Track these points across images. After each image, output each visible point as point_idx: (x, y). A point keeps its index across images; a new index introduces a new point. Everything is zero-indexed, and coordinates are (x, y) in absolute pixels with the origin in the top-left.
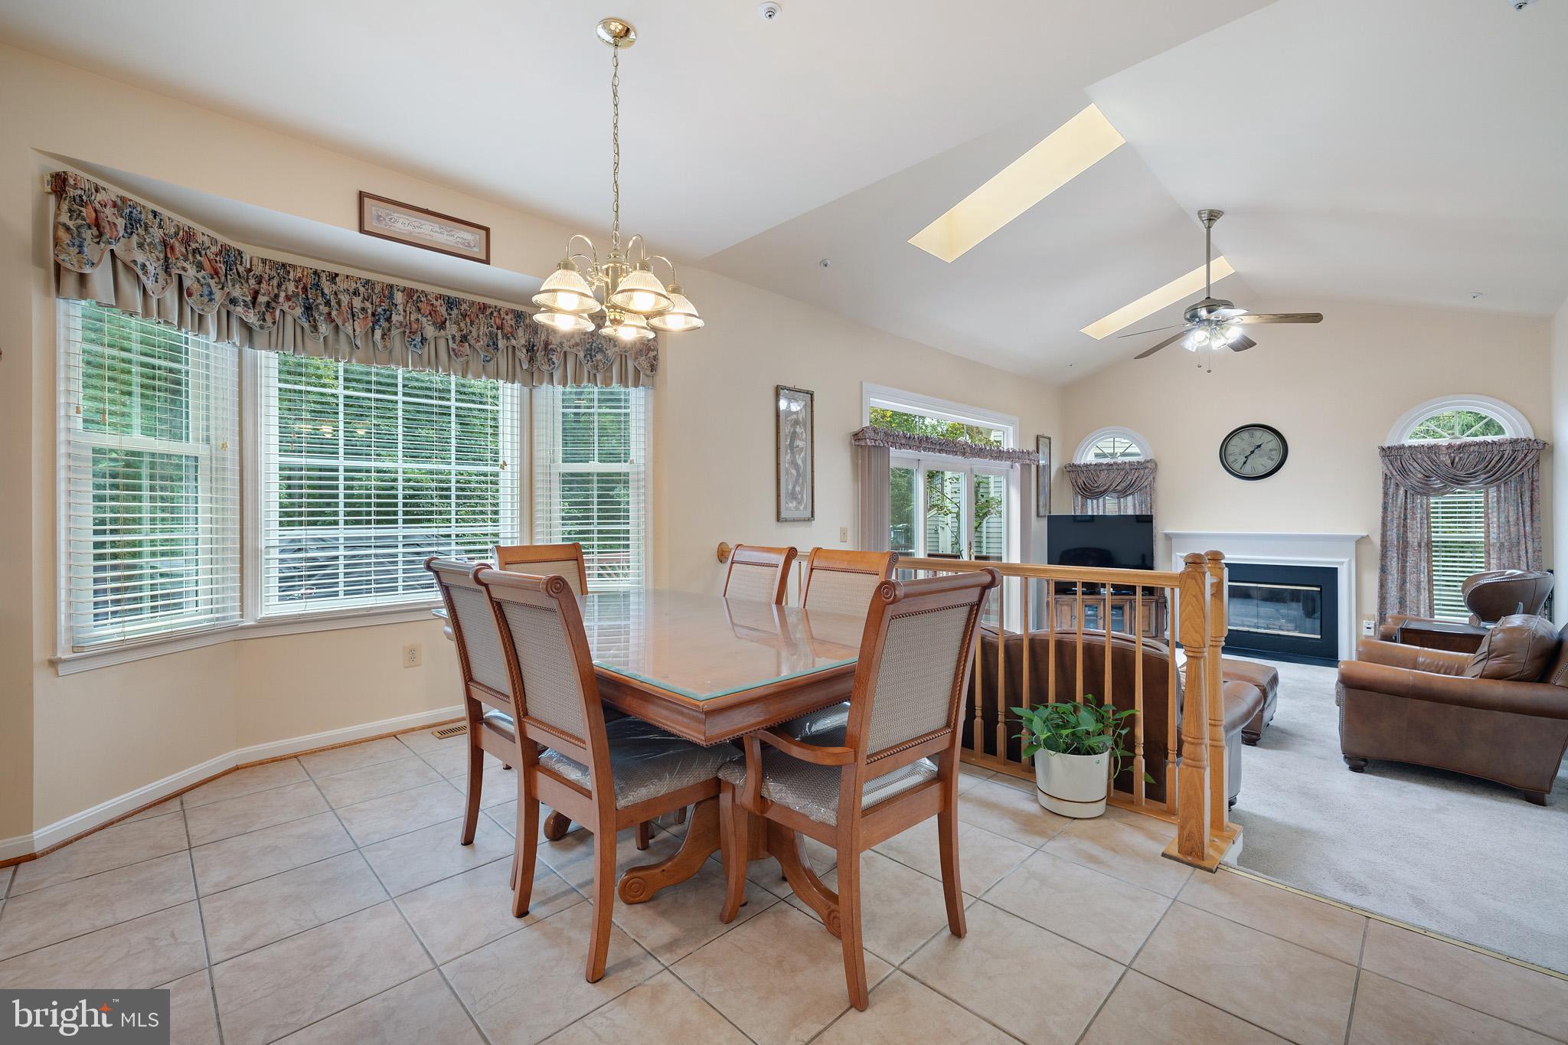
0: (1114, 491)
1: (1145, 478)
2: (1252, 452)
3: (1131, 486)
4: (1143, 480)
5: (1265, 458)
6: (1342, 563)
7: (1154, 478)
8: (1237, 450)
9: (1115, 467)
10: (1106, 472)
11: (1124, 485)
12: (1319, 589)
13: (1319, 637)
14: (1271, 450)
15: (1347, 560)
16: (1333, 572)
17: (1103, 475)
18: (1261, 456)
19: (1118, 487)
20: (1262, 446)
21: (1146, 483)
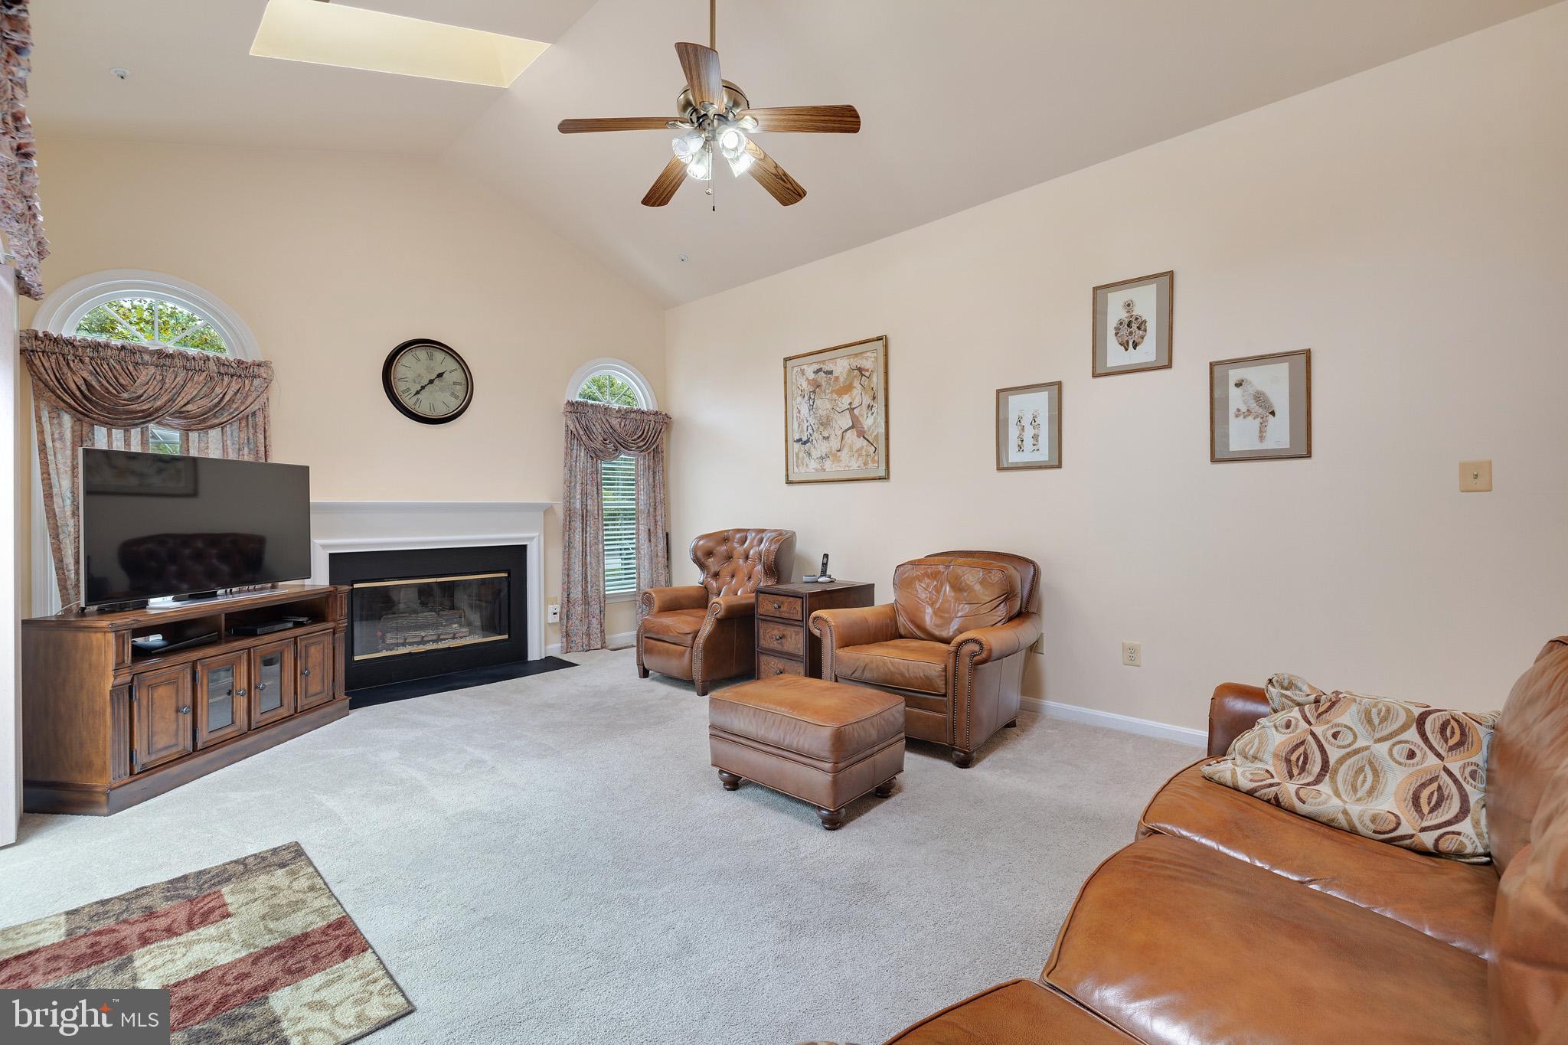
0: (180, 414)
1: (254, 395)
2: (431, 382)
3: (218, 407)
4: (250, 400)
5: (448, 394)
6: (531, 539)
7: (268, 399)
8: (410, 375)
9: (179, 362)
10: (152, 369)
11: (206, 403)
12: (506, 575)
13: (506, 637)
14: (455, 383)
15: (537, 534)
16: (522, 549)
17: (144, 374)
18: (442, 390)
19: (189, 407)
20: (444, 375)
21: (254, 407)
